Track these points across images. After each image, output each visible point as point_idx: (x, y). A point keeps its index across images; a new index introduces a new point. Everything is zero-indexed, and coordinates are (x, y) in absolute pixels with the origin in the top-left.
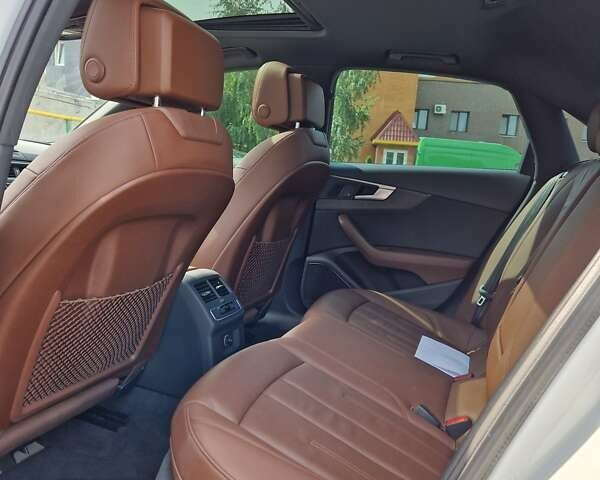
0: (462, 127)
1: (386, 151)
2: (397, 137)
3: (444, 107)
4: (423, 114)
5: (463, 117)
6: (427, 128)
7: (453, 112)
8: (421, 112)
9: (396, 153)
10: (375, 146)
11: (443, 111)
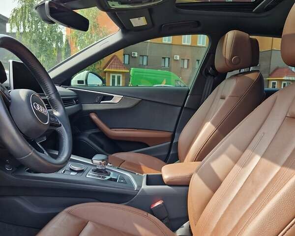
0: (145, 63)
1: (111, 75)
2: (116, 68)
3: (136, 53)
4: (127, 57)
5: (145, 58)
6: (129, 63)
7: (141, 56)
8: (126, 55)
9: (116, 76)
10: (105, 72)
11: (136, 55)
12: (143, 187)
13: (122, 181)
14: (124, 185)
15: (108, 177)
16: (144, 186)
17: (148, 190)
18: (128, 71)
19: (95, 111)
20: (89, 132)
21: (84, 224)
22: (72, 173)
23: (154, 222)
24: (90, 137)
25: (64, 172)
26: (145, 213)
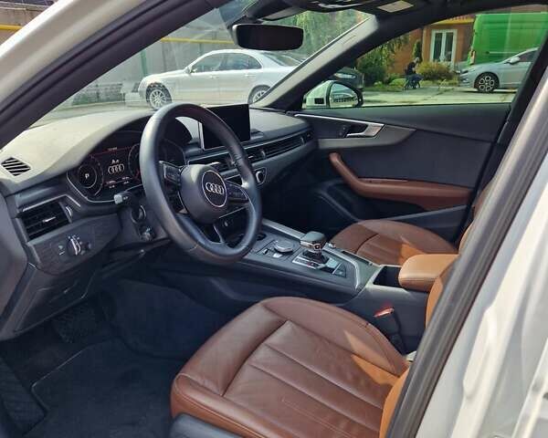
1: (434, 33)
9: (445, 33)
12: (367, 286)
13: (341, 273)
14: (343, 280)
15: (322, 265)
16: (370, 286)
17: (374, 291)
18: (472, 20)
19: (338, 151)
20: (330, 184)
21: (280, 324)
22: (276, 255)
23: (375, 337)
24: (330, 191)
25: (266, 252)
26: (364, 323)
